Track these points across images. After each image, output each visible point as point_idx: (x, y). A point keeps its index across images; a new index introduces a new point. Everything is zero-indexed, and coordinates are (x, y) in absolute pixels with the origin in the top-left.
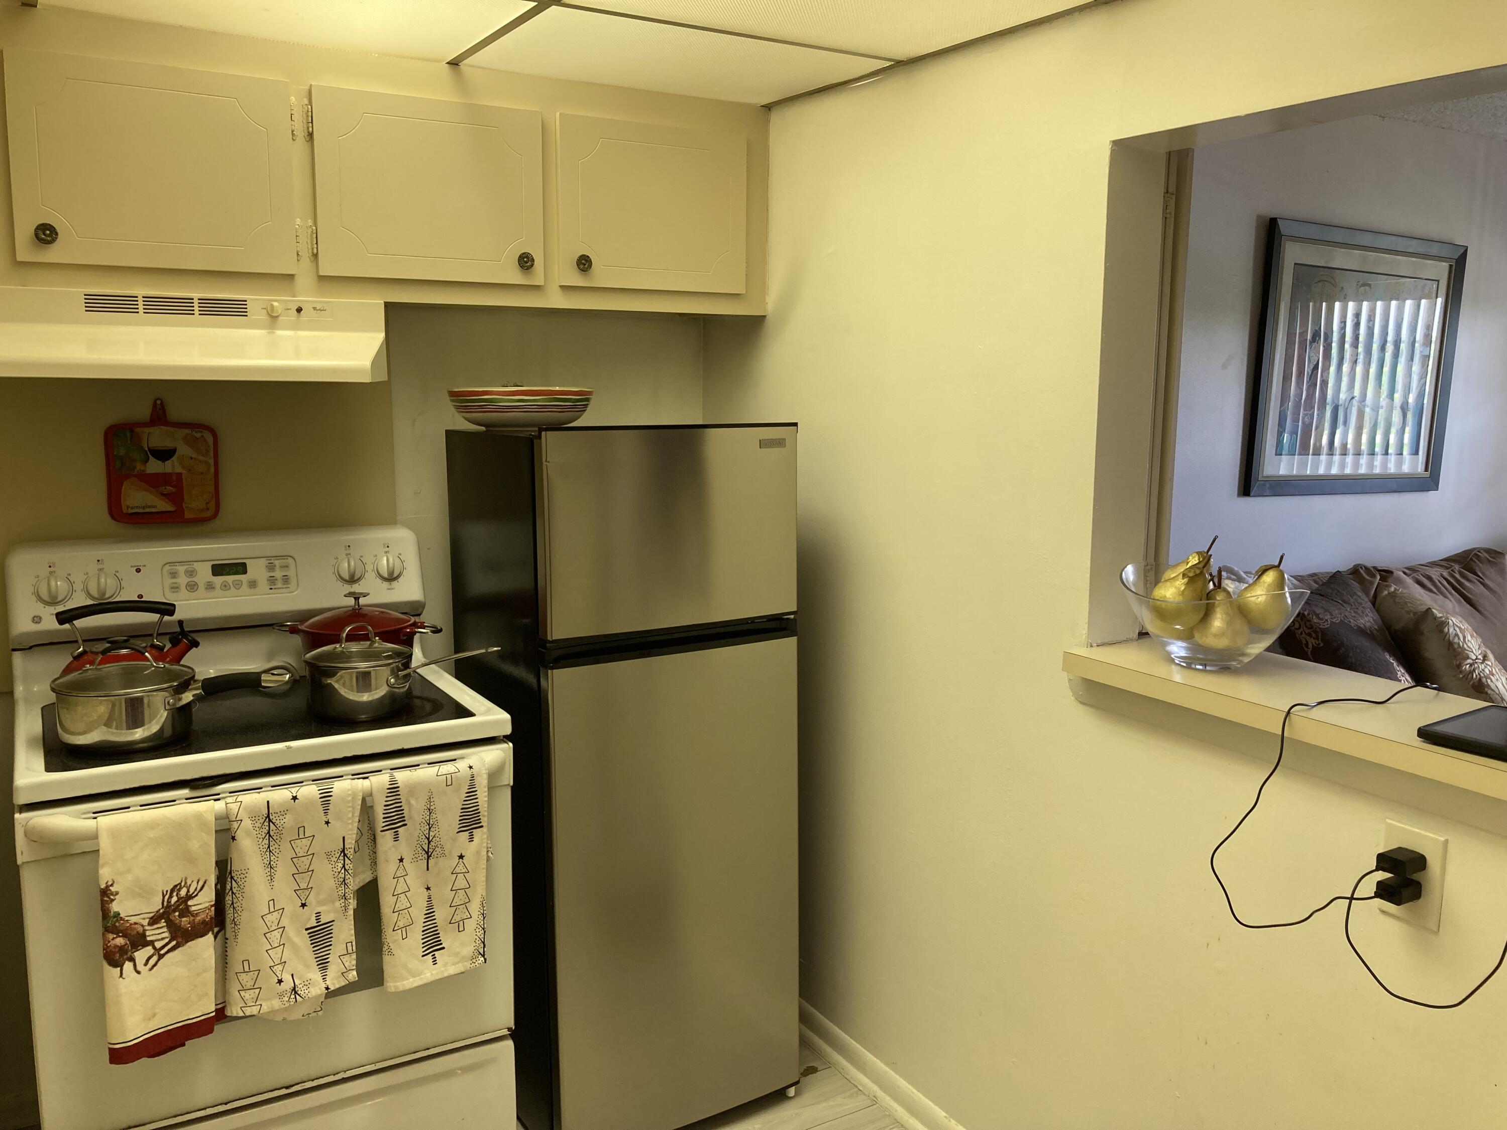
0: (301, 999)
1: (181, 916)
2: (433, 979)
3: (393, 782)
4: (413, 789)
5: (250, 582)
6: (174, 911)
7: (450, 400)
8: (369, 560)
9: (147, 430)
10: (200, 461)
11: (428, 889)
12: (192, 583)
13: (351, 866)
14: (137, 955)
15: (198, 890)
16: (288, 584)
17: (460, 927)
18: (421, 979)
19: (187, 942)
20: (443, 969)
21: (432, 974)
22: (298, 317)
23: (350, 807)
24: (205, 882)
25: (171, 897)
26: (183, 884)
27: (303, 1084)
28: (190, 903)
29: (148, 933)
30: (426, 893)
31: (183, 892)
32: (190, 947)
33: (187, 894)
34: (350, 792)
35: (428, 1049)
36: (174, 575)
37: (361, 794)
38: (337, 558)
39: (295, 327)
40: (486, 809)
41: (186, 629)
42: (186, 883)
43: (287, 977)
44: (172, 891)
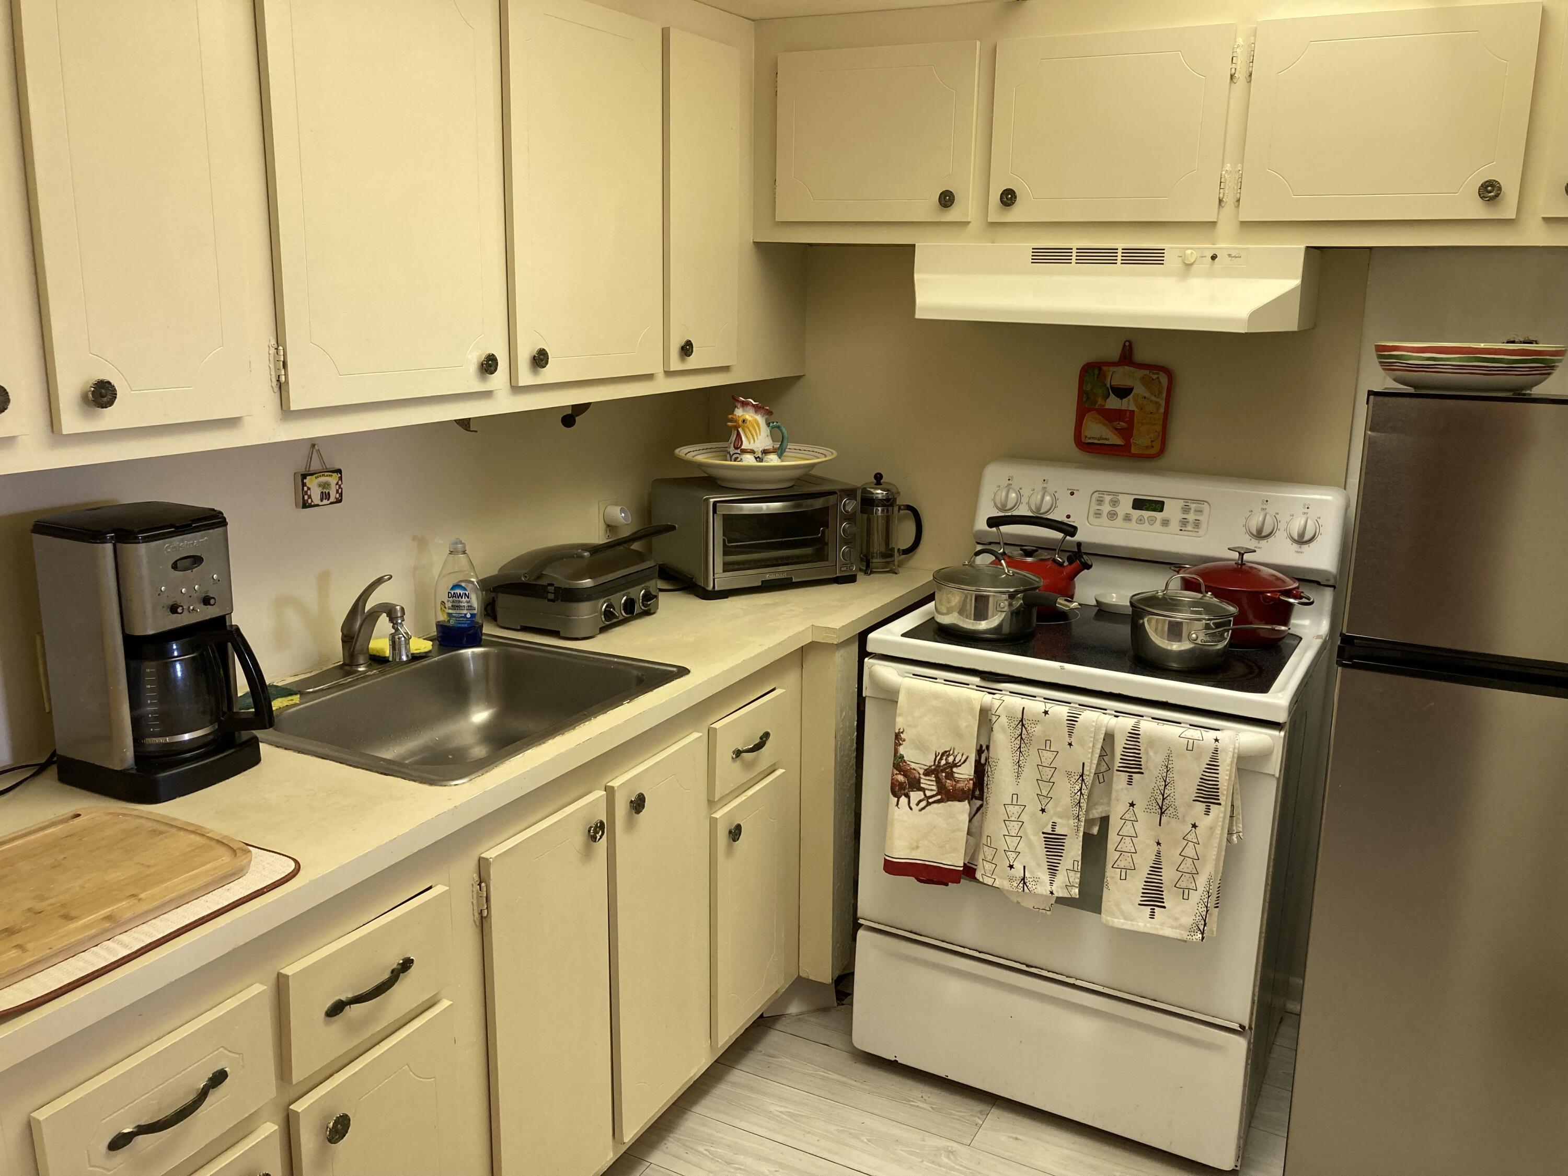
0: (1028, 891)
1: (947, 777)
2: (1146, 930)
3: (1136, 727)
4: (1154, 742)
5: (1163, 520)
6: (942, 771)
7: (1377, 354)
8: (1283, 518)
9: (1112, 369)
10: (1151, 401)
11: (1159, 844)
12: (1113, 512)
13: (1086, 792)
14: (912, 794)
15: (962, 761)
16: (1198, 528)
17: (1185, 894)
18: (1133, 925)
19: (948, 800)
20: (1158, 926)
21: (1146, 925)
22: (1212, 265)
23: (1091, 737)
24: (967, 758)
25: (941, 759)
26: (951, 752)
27: (1040, 970)
28: (955, 770)
29: (922, 781)
30: (1156, 848)
31: (951, 759)
32: (950, 806)
33: (953, 762)
34: (1094, 724)
35: (1155, 1000)
36: (1100, 502)
37: (1105, 729)
38: (1252, 511)
39: (1210, 275)
40: (1226, 788)
41: (1083, 551)
42: (953, 752)
43: (1018, 866)
44: (943, 754)
